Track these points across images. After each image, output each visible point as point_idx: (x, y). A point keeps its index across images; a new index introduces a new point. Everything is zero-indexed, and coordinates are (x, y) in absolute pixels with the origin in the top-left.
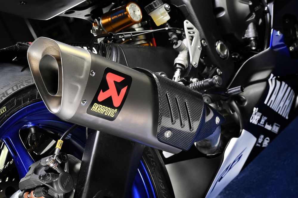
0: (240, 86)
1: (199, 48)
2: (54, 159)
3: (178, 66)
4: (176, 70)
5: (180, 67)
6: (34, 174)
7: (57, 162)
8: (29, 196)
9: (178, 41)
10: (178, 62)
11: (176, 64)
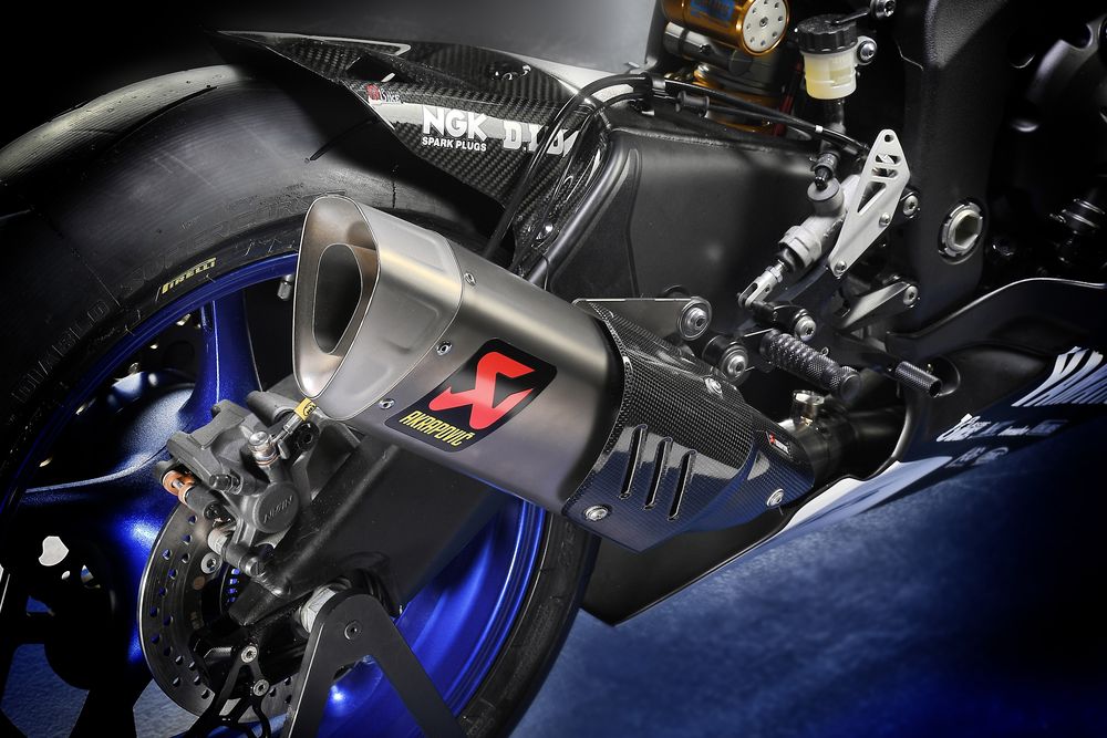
0: (936, 379)
1: (881, 220)
2: (274, 440)
3: (785, 254)
4: (774, 264)
5: (789, 260)
6: (209, 449)
7: (278, 453)
8: (175, 484)
9: (830, 178)
10: (791, 245)
11: (785, 246)
